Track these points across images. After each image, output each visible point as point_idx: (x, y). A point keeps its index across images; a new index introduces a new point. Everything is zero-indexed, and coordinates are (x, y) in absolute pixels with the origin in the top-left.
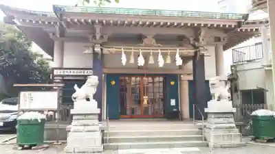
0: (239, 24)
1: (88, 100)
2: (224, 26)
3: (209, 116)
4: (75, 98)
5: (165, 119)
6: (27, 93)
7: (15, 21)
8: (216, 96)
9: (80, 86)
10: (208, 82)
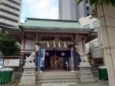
0: (91, 33)
1: (31, 62)
2: (85, 33)
3: (80, 69)
4: (26, 62)
5: (64, 70)
6: (7, 60)
7: (6, 32)
8: (83, 60)
9: (28, 57)
10: (79, 55)
